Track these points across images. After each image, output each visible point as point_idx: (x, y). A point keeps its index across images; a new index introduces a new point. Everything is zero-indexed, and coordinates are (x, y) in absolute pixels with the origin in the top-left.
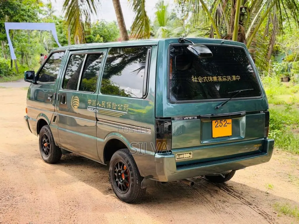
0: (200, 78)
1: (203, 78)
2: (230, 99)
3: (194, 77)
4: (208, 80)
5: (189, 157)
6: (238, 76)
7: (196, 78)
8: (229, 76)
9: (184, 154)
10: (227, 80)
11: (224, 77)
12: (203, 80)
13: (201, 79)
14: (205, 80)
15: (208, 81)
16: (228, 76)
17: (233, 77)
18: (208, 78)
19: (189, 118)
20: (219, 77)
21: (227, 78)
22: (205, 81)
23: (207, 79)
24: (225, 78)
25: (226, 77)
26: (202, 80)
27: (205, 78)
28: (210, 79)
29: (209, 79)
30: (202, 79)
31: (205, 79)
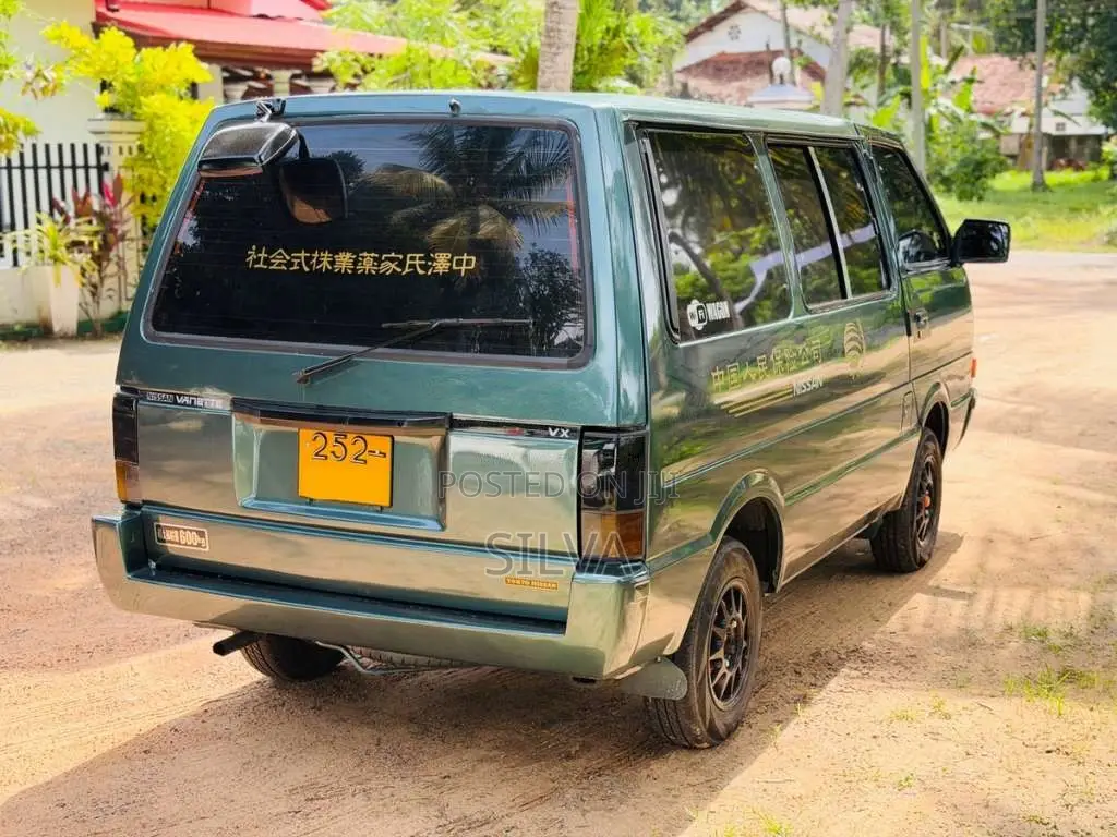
0: (280, 254)
1: (294, 258)
2: (366, 348)
3: (258, 251)
4: (310, 267)
5: (199, 545)
6: (465, 257)
7: (263, 255)
8: (418, 256)
9: (178, 529)
10: (399, 270)
11: (393, 255)
12: (290, 264)
13: (284, 259)
14: (300, 264)
15: (306, 269)
16: (409, 256)
17: (433, 260)
18: (316, 255)
19: (193, 401)
20: (365, 254)
21: (402, 264)
22: (295, 268)
23: (308, 260)
24: (392, 260)
25: (401, 257)
26: (285, 265)
27: (299, 258)
28: (319, 262)
29: (314, 261)
30: (288, 258)
31: (296, 261)
